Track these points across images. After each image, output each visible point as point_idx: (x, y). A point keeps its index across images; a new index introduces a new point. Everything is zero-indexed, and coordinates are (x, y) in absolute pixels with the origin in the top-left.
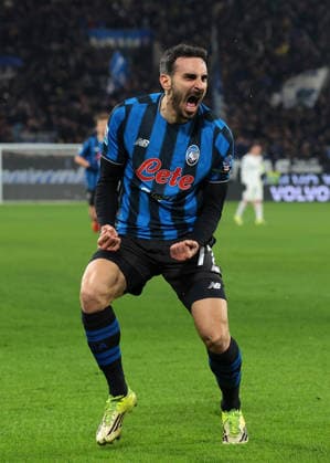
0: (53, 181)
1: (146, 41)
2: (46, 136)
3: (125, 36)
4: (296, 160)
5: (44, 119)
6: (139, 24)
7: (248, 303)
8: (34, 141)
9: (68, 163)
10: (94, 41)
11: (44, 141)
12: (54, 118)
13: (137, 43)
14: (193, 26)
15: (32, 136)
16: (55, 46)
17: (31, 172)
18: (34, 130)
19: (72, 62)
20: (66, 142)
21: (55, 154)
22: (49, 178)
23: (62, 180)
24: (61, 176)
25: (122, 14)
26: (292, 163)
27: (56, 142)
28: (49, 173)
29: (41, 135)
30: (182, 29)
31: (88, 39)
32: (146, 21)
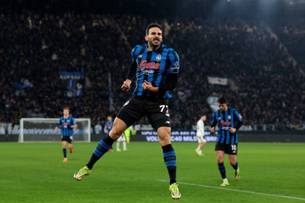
0: (44, 133)
1: (83, 77)
2: (42, 115)
3: (74, 75)
4: (143, 125)
5: (40, 108)
6: (80, 70)
7: (123, 183)
8: (37, 117)
9: (50, 126)
10: (61, 77)
11: (41, 117)
12: (45, 107)
13: (79, 78)
14: (101, 71)
15: (36, 115)
16: (45, 79)
17: (35, 129)
18: (37, 113)
19: (52, 85)
20: (50, 117)
21: (45, 122)
22: (43, 132)
23: (48, 133)
24: (48, 131)
25: (73, 66)
26: (141, 126)
27: (46, 117)
28: (43, 130)
29: (39, 115)
30: (97, 73)
31: (59, 76)
32: (83, 69)
